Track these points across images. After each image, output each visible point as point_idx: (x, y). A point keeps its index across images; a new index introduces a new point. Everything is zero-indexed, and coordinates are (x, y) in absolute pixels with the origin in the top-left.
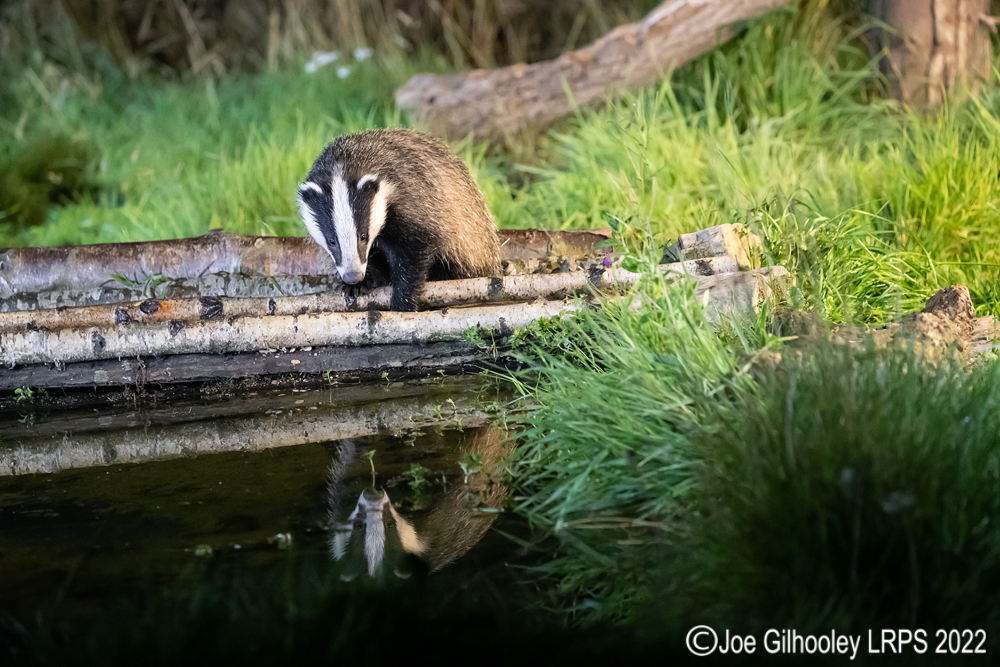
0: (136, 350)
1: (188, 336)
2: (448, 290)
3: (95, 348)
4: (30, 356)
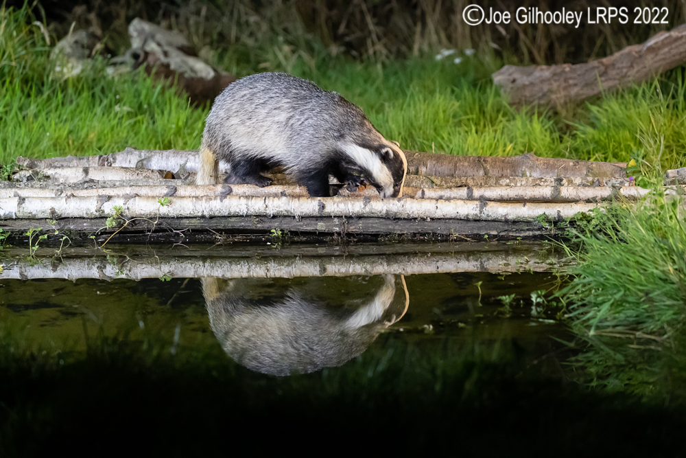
0: (343, 212)
1: (373, 206)
2: (527, 192)
3: (319, 209)
4: (282, 211)
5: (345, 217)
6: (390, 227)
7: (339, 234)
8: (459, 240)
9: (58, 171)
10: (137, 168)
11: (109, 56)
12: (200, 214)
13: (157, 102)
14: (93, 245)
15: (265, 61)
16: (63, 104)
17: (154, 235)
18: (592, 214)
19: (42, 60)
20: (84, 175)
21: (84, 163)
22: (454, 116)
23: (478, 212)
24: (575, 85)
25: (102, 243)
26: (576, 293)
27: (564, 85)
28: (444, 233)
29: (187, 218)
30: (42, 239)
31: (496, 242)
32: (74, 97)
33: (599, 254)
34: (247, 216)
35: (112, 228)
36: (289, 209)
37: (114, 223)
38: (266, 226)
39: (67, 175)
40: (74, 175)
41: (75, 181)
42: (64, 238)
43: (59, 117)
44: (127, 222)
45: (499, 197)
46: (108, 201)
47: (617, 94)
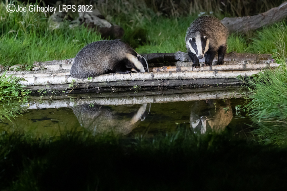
1: (173, 75)
2: (233, 67)
3: (152, 77)
4: (137, 78)
5: (162, 79)
6: (180, 83)
7: (160, 86)
8: (207, 87)
9: (50, 66)
11: (70, 20)
12: (105, 81)
13: (89, 38)
14: (64, 95)
15: (132, 19)
16: (53, 40)
17: (88, 89)
18: (259, 75)
19: (44, 23)
20: (60, 67)
21: (60, 63)
23: (214, 75)
24: (252, 24)
25: (68, 93)
26: (253, 106)
27: (248, 24)
28: (201, 84)
29: (100, 82)
30: (44, 93)
31: (222, 87)
32: (57, 37)
33: (261, 90)
34: (124, 81)
35: (72, 88)
36: (140, 77)
37: (72, 86)
38: (131, 84)
39: (54, 67)
40: (56, 68)
41: (57, 70)
42: (53, 92)
43: (51, 45)
44: (77, 85)
45: (222, 69)
46: (70, 77)
47: (269, 26)
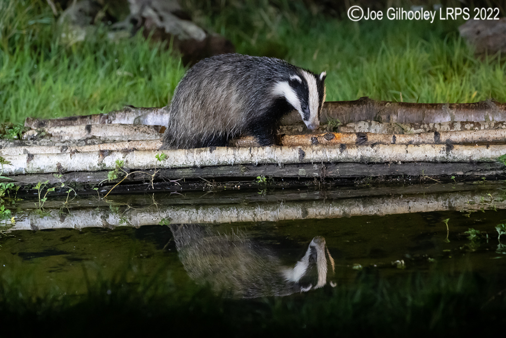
0: (322, 159)
1: (349, 153)
2: (490, 135)
3: (300, 157)
4: (266, 160)
5: (324, 163)
6: (365, 171)
7: (318, 179)
8: (429, 182)
9: (63, 129)
10: (134, 125)
11: (110, 22)
12: (192, 165)
13: (154, 63)
16: (69, 68)
20: (87, 132)
21: (87, 122)
22: (424, 67)
23: (444, 154)
25: (105, 193)
28: (415, 175)
29: (180, 168)
30: (50, 192)
32: (78, 62)
34: (235, 165)
35: (114, 180)
36: (272, 157)
37: (115, 176)
38: (251, 173)
39: (72, 132)
40: (78, 133)
41: (79, 138)
42: (70, 191)
44: (128, 175)
45: (464, 140)
46: (109, 155)
